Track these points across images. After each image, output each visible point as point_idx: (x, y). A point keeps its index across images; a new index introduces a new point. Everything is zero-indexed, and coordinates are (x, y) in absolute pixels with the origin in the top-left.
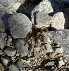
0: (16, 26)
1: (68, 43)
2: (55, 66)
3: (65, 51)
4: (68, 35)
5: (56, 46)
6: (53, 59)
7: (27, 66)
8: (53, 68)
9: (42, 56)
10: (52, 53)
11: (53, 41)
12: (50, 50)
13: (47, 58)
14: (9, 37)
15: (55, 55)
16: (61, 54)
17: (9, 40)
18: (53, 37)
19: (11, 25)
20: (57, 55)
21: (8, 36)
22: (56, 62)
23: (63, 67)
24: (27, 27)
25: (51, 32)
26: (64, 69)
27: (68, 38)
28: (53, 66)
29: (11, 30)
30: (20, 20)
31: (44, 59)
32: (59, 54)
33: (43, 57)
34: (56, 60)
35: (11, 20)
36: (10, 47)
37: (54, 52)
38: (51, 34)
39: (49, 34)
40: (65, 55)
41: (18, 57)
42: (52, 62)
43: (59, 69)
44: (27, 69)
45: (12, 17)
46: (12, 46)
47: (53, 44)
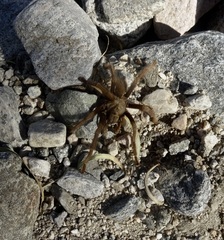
0: (48, 45)
1: (222, 75)
2: (193, 151)
3: (215, 102)
4: (219, 51)
5: (187, 92)
6: (183, 133)
7: (111, 167)
8: (188, 158)
9: (148, 126)
10: (178, 115)
11: (176, 75)
12: (171, 106)
13: (164, 131)
14: (28, 81)
15: (189, 120)
16: (205, 112)
17: (30, 94)
18: (174, 62)
19: (31, 42)
20: (193, 117)
21: (21, 80)
22: (195, 138)
23: (216, 153)
24: (89, 44)
25: (166, 46)
26: (219, 155)
27: (222, 62)
28: (186, 152)
29: (36, 62)
30: (60, 21)
31: (156, 135)
32: (198, 114)
33: (150, 129)
34: (193, 134)
35: (26, 25)
36: (40, 115)
37: (184, 112)
38: (165, 52)
39: (160, 53)
40: (217, 115)
41: (80, 148)
42: (182, 143)
43: (206, 158)
44: (116, 177)
45: (29, 16)
46: (45, 113)
47: (176, 85)
